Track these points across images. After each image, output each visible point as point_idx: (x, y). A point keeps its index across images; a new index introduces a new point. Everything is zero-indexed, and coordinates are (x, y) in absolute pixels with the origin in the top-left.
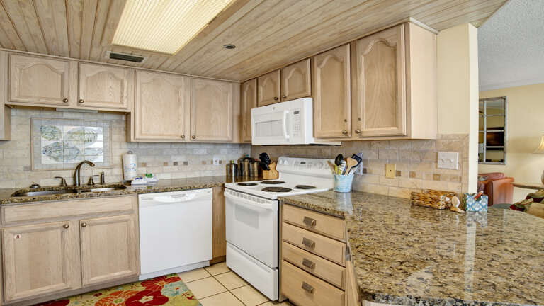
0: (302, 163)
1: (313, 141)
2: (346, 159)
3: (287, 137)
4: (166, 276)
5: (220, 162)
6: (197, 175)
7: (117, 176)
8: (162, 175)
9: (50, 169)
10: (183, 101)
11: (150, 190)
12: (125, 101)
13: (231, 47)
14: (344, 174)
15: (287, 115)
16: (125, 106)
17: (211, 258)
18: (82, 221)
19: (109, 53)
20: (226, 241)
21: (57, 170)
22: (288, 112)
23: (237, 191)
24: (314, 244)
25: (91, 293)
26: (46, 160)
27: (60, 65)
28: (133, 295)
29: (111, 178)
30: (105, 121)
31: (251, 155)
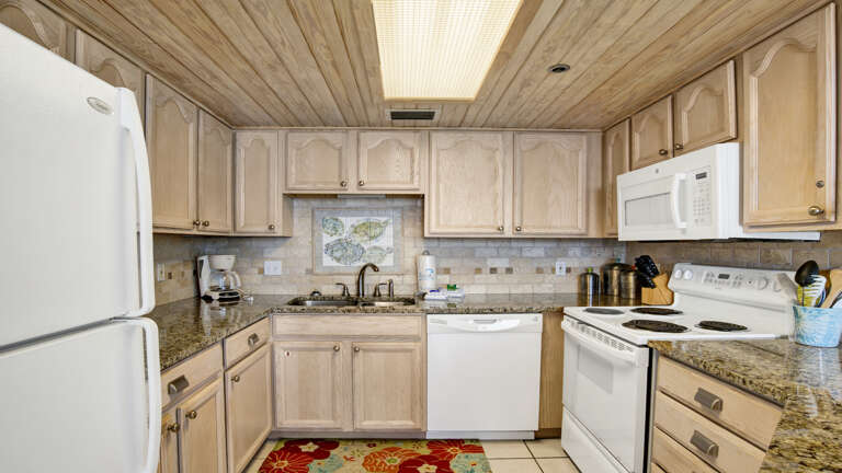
0: (721, 276)
1: (740, 233)
2: (826, 273)
3: (683, 225)
4: (463, 441)
5: (568, 270)
6: (528, 289)
7: (410, 285)
8: (473, 286)
9: (332, 273)
10: (501, 171)
11: (451, 309)
12: (416, 178)
13: (560, 69)
14: (818, 305)
15: (683, 182)
16: (416, 185)
17: (537, 429)
18: (356, 345)
19: (388, 112)
20: (562, 405)
21: (339, 274)
22: (683, 176)
23: (581, 322)
24: (717, 448)
25: (364, 440)
26: (328, 261)
27: (335, 137)
28: (413, 457)
29: (402, 287)
30: (395, 208)
31: (627, 259)
